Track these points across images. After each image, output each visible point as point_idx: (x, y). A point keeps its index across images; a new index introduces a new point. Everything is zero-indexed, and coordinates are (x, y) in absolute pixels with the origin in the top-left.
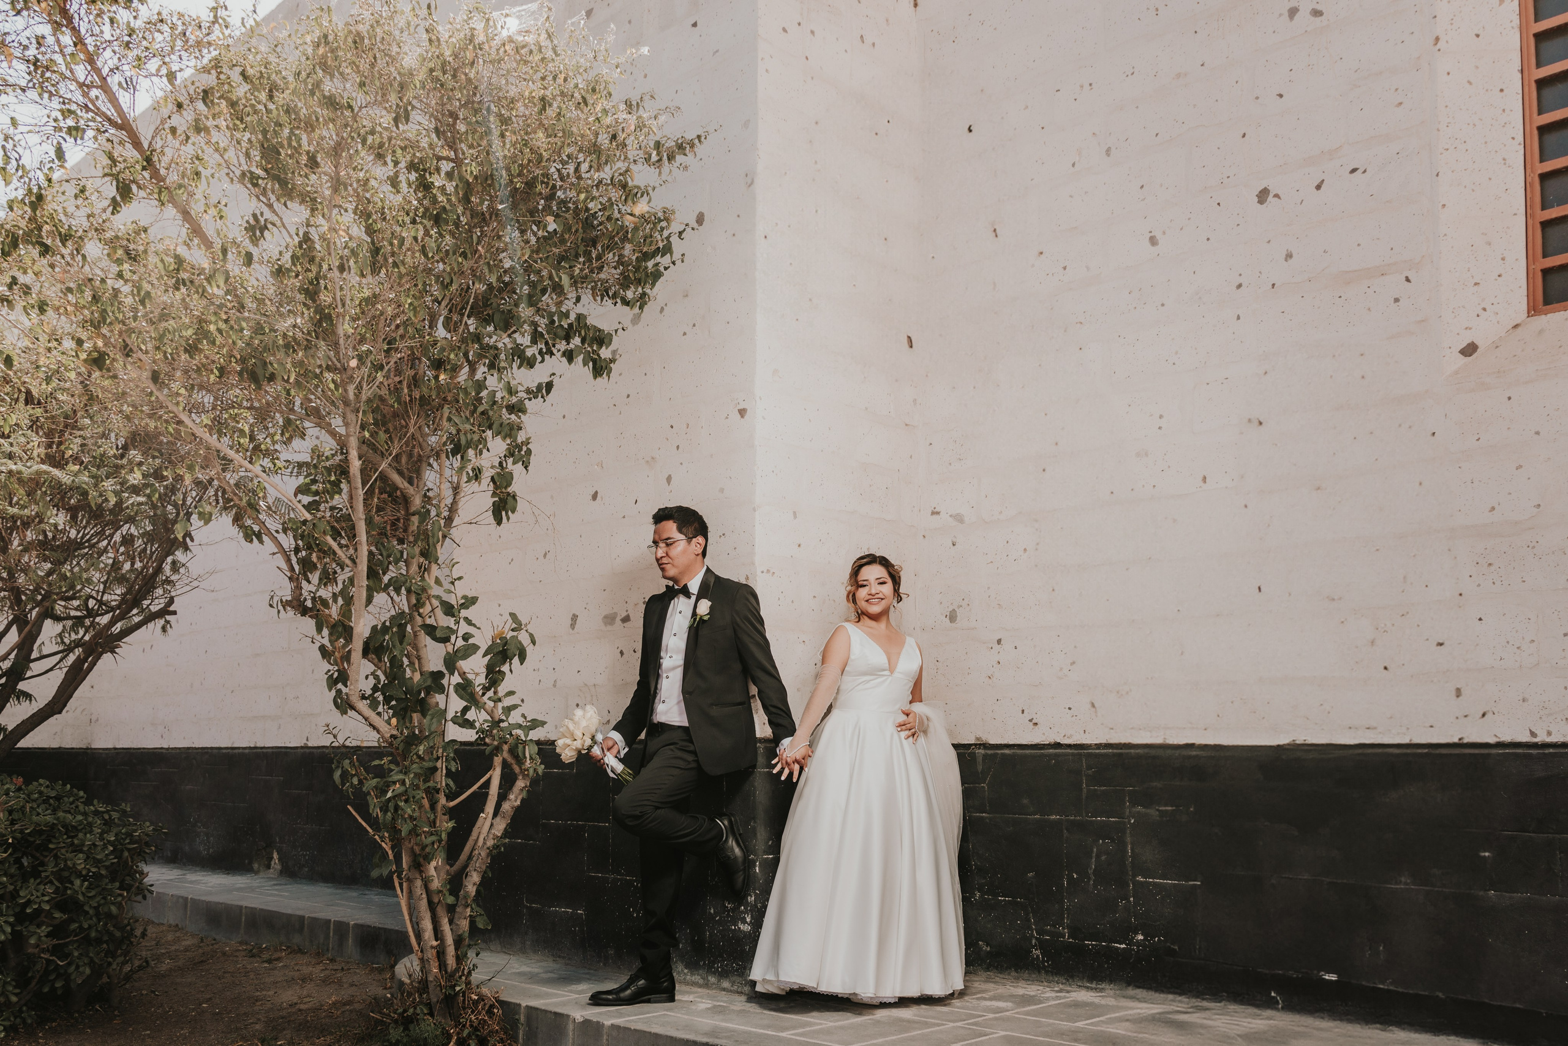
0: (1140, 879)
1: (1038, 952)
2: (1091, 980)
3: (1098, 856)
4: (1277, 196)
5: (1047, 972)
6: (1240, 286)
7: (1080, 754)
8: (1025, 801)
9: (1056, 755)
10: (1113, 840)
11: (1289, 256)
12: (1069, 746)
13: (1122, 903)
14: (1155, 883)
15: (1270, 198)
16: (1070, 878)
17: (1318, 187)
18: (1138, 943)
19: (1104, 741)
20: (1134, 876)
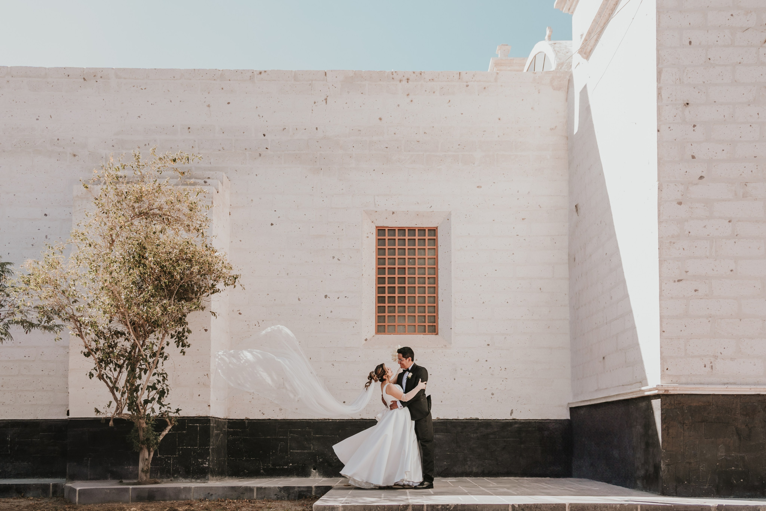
0: (291, 451)
1: (263, 471)
2: (277, 476)
3: (280, 446)
4: (329, 297)
5: (265, 476)
6: (320, 316)
7: (276, 422)
8: (260, 434)
9: (269, 422)
10: (284, 442)
11: (331, 312)
12: (273, 420)
13: (286, 457)
14: (295, 452)
15: (327, 297)
16: (272, 452)
17: (338, 298)
18: (290, 466)
19: (283, 418)
20: (290, 450)
